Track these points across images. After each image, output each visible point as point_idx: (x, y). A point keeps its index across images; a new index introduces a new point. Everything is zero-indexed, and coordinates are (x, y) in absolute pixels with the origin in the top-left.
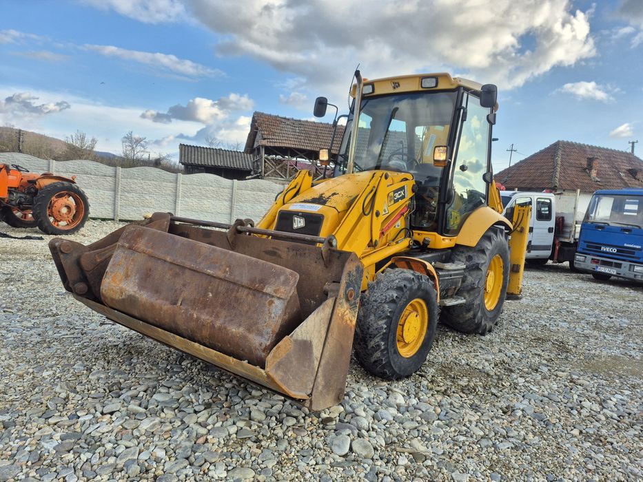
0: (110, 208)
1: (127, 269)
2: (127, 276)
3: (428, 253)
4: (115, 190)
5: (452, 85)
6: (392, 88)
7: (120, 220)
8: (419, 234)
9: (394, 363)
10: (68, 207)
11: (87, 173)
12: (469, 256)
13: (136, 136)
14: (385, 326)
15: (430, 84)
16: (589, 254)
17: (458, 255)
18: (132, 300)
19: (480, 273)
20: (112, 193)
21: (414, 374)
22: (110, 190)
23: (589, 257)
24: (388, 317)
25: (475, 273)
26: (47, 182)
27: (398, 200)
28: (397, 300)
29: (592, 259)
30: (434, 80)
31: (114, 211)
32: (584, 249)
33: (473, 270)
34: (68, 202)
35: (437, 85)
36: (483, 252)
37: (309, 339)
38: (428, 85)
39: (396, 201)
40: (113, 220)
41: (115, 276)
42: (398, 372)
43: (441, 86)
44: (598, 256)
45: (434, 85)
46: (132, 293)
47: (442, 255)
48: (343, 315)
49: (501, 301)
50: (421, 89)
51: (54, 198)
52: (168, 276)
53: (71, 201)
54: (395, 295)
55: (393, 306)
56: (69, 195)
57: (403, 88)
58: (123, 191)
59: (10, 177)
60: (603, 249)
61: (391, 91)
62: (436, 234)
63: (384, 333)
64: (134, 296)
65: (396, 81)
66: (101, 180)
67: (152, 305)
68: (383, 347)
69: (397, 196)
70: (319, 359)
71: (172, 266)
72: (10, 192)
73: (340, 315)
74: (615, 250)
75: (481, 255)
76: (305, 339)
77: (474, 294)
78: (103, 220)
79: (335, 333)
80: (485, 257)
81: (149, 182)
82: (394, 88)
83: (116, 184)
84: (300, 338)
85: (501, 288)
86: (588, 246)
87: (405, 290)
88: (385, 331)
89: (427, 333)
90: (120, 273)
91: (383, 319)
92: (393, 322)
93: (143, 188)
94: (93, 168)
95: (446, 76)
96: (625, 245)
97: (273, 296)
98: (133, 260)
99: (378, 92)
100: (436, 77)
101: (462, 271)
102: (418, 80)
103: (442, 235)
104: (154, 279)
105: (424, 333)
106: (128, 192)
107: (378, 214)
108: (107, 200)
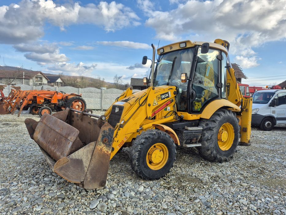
0: (99, 105)
2: (39, 132)
3: (184, 122)
4: (101, 98)
5: (192, 45)
6: (170, 49)
7: (103, 110)
8: (181, 113)
9: (145, 172)
10: (78, 106)
11: (91, 92)
12: (207, 124)
13: (118, 76)
14: (138, 155)
15: (183, 45)
17: (202, 123)
19: (212, 131)
20: (100, 99)
21: (161, 178)
22: (100, 98)
24: (139, 151)
25: (209, 132)
26: (71, 97)
27: (164, 98)
28: (144, 143)
30: (184, 44)
31: (101, 106)
33: (209, 130)
34: (78, 104)
35: (186, 46)
36: (214, 121)
37: (80, 158)
38: (182, 46)
39: (162, 99)
40: (101, 110)
42: (148, 176)
43: (188, 46)
45: (185, 46)
46: (39, 138)
47: (193, 123)
48: (101, 150)
49: (234, 146)
50: (180, 48)
51: (73, 103)
53: (80, 103)
54: (143, 141)
55: (142, 146)
56: (79, 101)
57: (174, 49)
58: (104, 99)
59: (58, 96)
62: (187, 113)
63: (137, 158)
64: (39, 140)
65: (171, 46)
66: (96, 94)
68: (137, 164)
69: (163, 96)
70: (87, 167)
72: (59, 101)
73: (99, 149)
75: (213, 123)
76: (78, 158)
77: (210, 142)
78: (97, 110)
79: (97, 157)
80: (215, 124)
81: (114, 95)
82: (171, 49)
83: (102, 96)
84: (74, 158)
85: (233, 139)
87: (149, 139)
88: (137, 157)
89: (168, 159)
91: (137, 151)
92: (142, 153)
93: (111, 97)
94: (94, 90)
95: (189, 41)
97: (70, 141)
99: (165, 51)
100: (185, 42)
101: (202, 131)
102: (178, 44)
103: (190, 113)
104: (45, 133)
105: (167, 159)
106: (106, 99)
107: (149, 105)
108: (99, 102)
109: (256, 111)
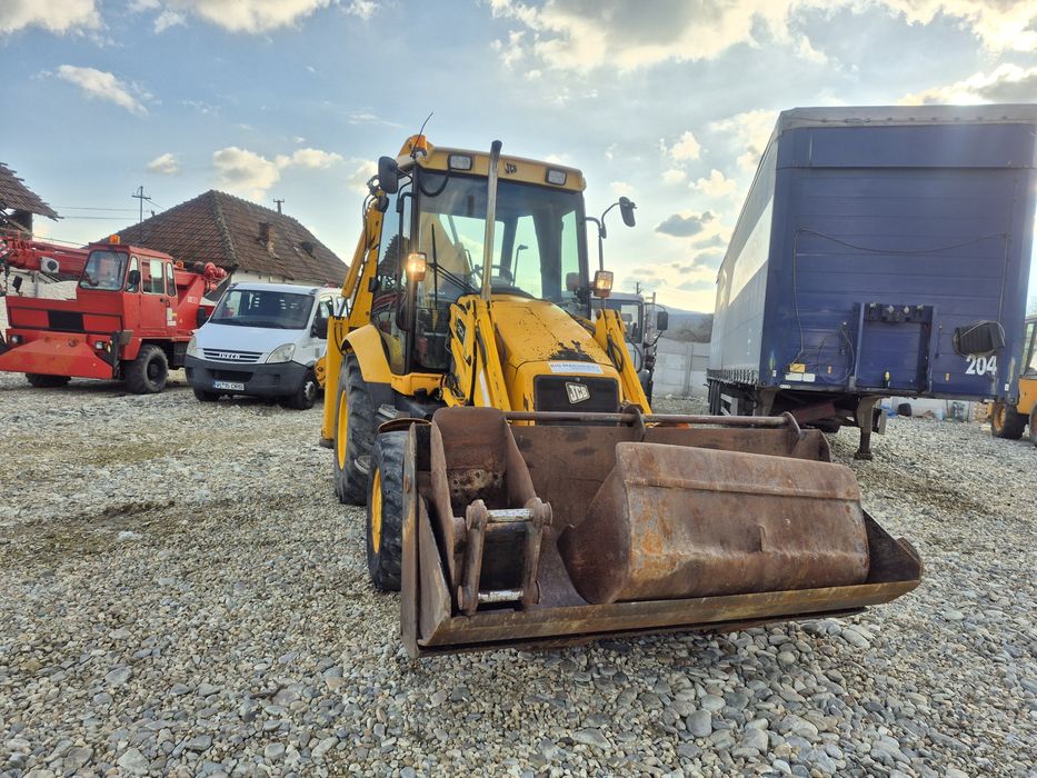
1: (662, 521)
2: (667, 533)
18: (695, 569)
30: (564, 175)
35: (564, 183)
38: (556, 181)
41: (646, 540)
43: (569, 186)
45: (562, 181)
46: (693, 557)
52: (726, 513)
57: (520, 177)
64: (696, 562)
67: (729, 564)
71: (725, 496)
90: (652, 530)
98: (664, 503)
99: (478, 170)
100: (567, 172)
102: (543, 171)
104: (709, 524)
109: (287, 353)
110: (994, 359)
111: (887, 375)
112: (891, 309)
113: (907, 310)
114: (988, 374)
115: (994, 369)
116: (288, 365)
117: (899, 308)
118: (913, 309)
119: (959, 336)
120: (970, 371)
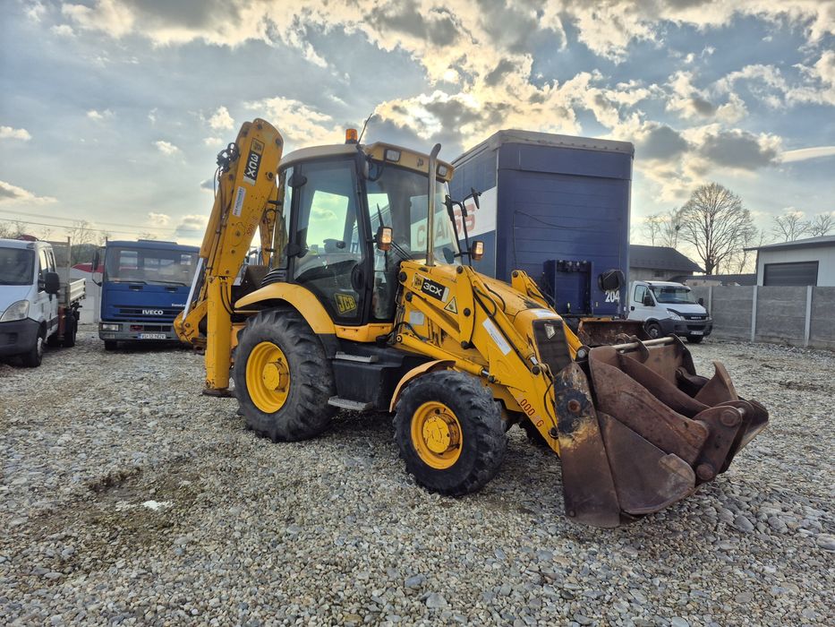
16: (124, 321)
23: (127, 325)
29: (131, 326)
32: (115, 315)
44: (138, 321)
60: (145, 312)
61: (414, 167)
65: (421, 158)
74: (160, 313)
86: (122, 311)
96: (173, 305)
109: (23, 310)
110: (618, 292)
111: (569, 305)
112: (570, 263)
113: (578, 264)
114: (616, 301)
115: (618, 299)
116: (24, 323)
117: (574, 263)
118: (581, 264)
119: (602, 279)
120: (607, 300)
